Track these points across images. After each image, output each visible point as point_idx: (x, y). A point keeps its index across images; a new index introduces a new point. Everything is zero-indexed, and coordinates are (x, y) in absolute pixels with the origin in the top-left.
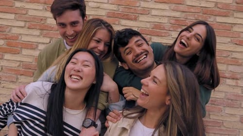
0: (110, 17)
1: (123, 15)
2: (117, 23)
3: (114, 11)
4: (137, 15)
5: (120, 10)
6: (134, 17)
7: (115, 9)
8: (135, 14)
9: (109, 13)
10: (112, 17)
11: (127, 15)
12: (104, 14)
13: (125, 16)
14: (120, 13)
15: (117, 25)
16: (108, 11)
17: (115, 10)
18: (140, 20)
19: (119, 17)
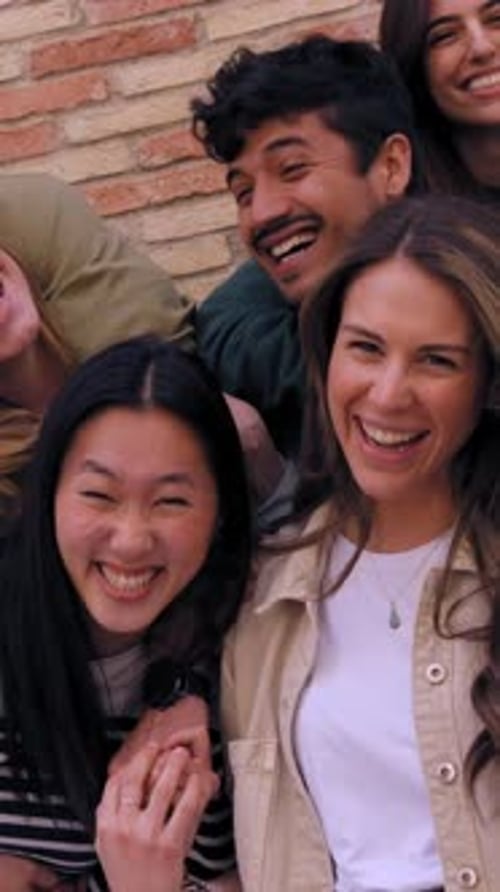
0: (51, 73)
1: (116, 39)
2: (98, 93)
3: (58, 39)
4: (189, 14)
5: (94, 21)
6: (173, 32)
7: (63, 22)
8: (179, 15)
9: (41, 53)
10: (61, 72)
11: (133, 35)
12: (16, 72)
13: (131, 44)
14: (93, 33)
15: (103, 102)
16: (28, 46)
17: (61, 30)
18: (212, 37)
19: (101, 55)
